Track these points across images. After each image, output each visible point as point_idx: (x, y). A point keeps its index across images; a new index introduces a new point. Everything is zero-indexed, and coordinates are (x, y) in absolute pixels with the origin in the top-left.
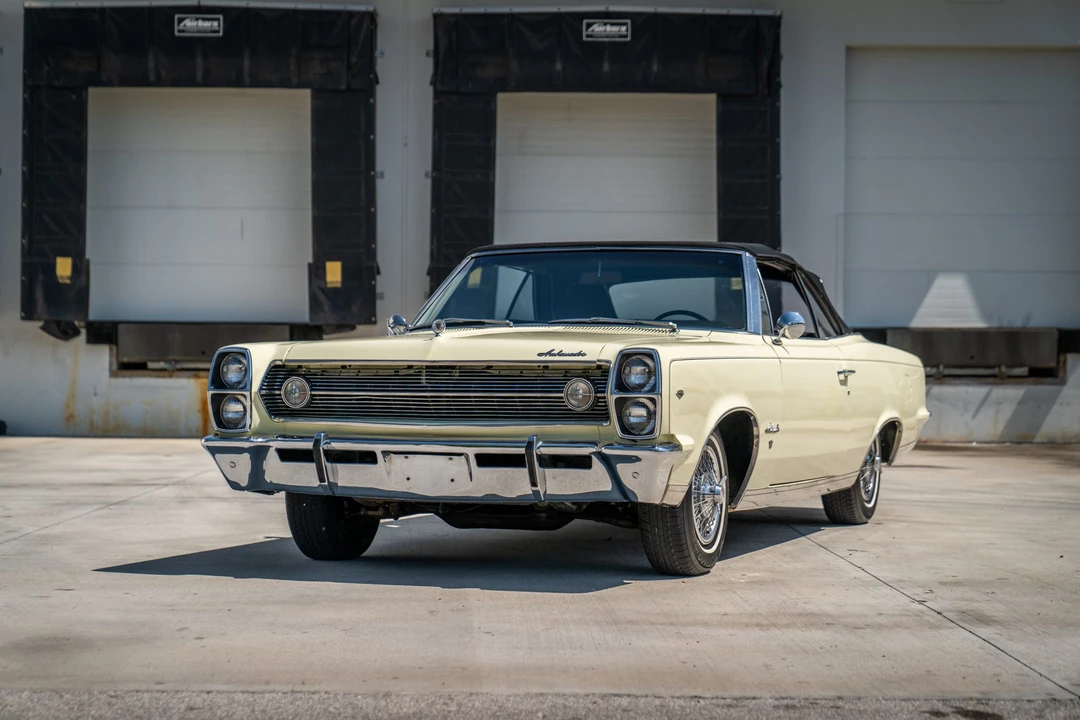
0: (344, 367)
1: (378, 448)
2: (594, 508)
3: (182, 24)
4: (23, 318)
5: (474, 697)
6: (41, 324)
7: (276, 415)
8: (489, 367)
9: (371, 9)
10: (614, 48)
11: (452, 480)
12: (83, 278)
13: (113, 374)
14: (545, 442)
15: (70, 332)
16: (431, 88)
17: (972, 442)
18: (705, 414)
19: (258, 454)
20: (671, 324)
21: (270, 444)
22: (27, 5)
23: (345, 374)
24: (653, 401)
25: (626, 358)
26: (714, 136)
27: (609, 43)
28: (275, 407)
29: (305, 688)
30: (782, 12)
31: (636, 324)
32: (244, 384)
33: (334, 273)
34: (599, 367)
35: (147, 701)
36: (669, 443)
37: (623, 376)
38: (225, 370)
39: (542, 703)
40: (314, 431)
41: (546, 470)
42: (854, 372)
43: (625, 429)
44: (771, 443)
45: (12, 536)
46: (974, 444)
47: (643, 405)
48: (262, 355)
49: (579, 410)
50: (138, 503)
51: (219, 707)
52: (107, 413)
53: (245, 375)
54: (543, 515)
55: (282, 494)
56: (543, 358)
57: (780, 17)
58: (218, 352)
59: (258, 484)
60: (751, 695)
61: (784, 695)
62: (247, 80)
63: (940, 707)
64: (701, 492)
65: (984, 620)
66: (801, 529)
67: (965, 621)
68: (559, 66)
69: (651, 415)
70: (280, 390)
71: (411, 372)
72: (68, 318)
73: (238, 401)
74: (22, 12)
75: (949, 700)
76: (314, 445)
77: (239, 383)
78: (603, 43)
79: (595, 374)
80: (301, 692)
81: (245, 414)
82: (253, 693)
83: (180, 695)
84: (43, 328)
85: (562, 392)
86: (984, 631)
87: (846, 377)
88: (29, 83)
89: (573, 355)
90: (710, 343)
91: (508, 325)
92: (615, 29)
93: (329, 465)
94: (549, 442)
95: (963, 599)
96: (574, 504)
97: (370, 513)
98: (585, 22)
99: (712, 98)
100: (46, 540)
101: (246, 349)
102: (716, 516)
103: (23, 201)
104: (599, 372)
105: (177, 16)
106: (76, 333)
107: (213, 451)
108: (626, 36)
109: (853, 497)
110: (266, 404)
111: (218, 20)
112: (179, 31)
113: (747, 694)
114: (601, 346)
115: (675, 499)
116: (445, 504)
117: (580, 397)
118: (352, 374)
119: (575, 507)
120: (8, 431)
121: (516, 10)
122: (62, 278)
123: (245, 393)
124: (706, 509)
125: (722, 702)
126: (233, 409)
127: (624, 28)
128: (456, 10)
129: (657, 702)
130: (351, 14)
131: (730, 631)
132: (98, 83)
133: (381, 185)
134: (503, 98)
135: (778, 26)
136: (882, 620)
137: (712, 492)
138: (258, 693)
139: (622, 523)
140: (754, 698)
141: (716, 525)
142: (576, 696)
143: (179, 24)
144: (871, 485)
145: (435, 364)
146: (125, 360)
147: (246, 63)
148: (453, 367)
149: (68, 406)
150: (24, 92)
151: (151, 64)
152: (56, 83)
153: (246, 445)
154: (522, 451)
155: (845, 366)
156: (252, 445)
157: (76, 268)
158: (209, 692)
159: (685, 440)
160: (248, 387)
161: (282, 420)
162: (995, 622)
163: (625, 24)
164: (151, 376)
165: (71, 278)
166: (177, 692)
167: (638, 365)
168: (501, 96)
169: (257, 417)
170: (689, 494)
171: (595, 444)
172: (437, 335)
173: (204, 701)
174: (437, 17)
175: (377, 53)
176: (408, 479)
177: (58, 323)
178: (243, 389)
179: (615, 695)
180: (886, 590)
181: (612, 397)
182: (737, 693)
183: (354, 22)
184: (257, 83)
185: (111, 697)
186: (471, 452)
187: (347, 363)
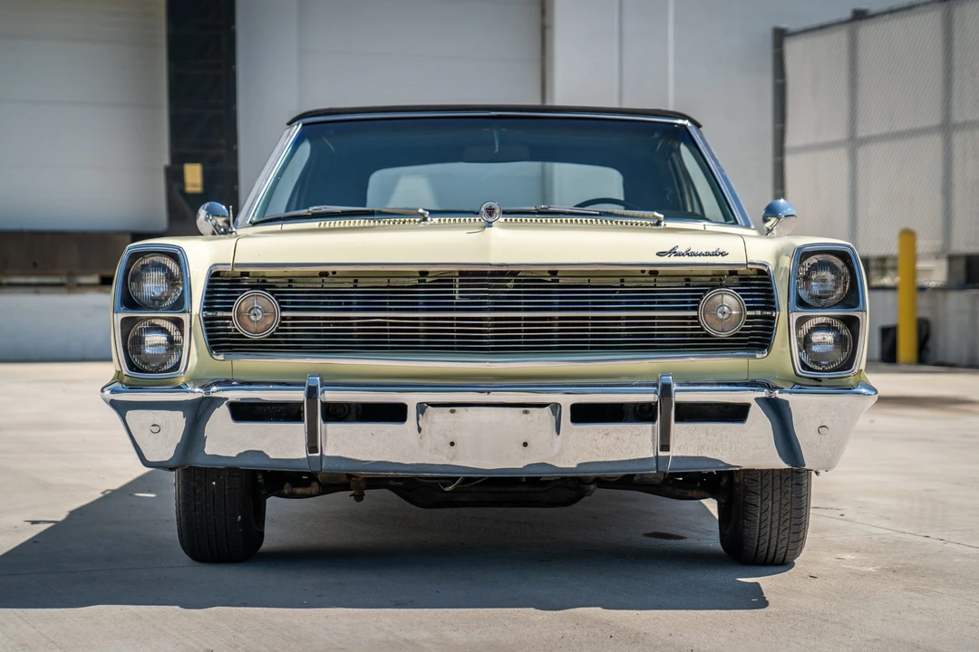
0: (324, 274)
1: (411, 399)
7: (221, 350)
11: (525, 444)
14: (681, 384)
20: (657, 215)
21: (219, 395)
23: (329, 284)
25: (804, 258)
28: (221, 340)
37: (798, 286)
38: (141, 280)
40: (304, 375)
43: (802, 363)
48: (201, 255)
49: (722, 334)
56: (665, 259)
58: (126, 252)
59: (192, 458)
69: (843, 341)
70: (230, 310)
85: (695, 309)
101: (179, 248)
107: (121, 408)
110: (208, 332)
117: (726, 316)
118: (345, 285)
123: (181, 316)
145: (504, 269)
153: (177, 397)
156: (186, 397)
160: (186, 306)
161: (230, 356)
169: (195, 353)
172: (489, 225)
176: (452, 444)
181: (791, 316)
186: (566, 400)
187: (330, 269)
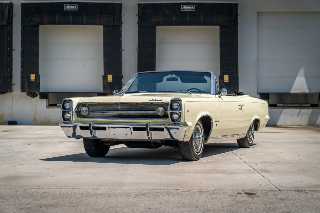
0: (98, 104)
1: (106, 126)
2: (166, 142)
3: (66, 7)
4: (21, 92)
5: (119, 190)
6: (26, 93)
7: (79, 117)
8: (137, 104)
9: (120, 2)
10: (190, 13)
11: (127, 135)
12: (38, 80)
13: (47, 107)
14: (151, 124)
15: (35, 95)
16: (137, 25)
17: (294, 126)
18: (196, 117)
19: (75, 127)
20: (190, 92)
21: (78, 125)
22: (22, 2)
23: (98, 106)
24: (180, 113)
25: (173, 101)
26: (219, 38)
27: (188, 11)
28: (79, 115)
29: (76, 188)
30: (238, 2)
31: (180, 92)
32: (70, 108)
33: (110, 78)
34: (166, 104)
35: (34, 191)
36: (185, 124)
37: (172, 106)
38: (66, 105)
39: (137, 191)
40: (89, 121)
41: (152, 132)
42: (244, 105)
43: (173, 120)
44: (217, 125)
45: (10, 151)
46: (295, 126)
47: (178, 114)
48: (76, 101)
49: (160, 115)
50: (48, 143)
51: (52, 192)
52: (46, 119)
53: (71, 106)
54: (153, 144)
55: (82, 139)
56: (151, 101)
57: (238, 4)
58: (63, 100)
59: (74, 136)
60: (192, 189)
61: (201, 189)
62: (84, 23)
63: (241, 192)
64: (196, 138)
65: (266, 171)
66: (231, 149)
67: (261, 172)
68: (174, 18)
69: (180, 116)
70: (80, 110)
71: (116, 105)
72: (34, 91)
73: (69, 113)
74: (21, 4)
75: (244, 190)
76: (89, 125)
77: (69, 108)
78: (187, 11)
79: (165, 105)
80: (74, 189)
81: (71, 117)
82: (62, 189)
83: (43, 189)
84: (27, 94)
85: (156, 110)
86: (264, 174)
87: (241, 107)
88: (23, 24)
89: (159, 100)
90: (201, 97)
91: (145, 92)
92: (190, 7)
93: (93, 131)
94: (152, 124)
95: (264, 166)
96: (160, 141)
97: (107, 144)
98: (181, 5)
99: (218, 27)
100: (20, 152)
101: (71, 99)
102: (201, 144)
103: (21, 58)
104: (166, 105)
105: (64, 5)
106: (37, 96)
107: (62, 127)
108: (193, 10)
109: (245, 140)
110: (77, 114)
111: (76, 6)
112: (65, 9)
113: (191, 189)
114: (166, 98)
115: (187, 139)
116: (125, 141)
117: (161, 112)
118: (100, 106)
119: (161, 142)
120: (17, 124)
121: (162, 2)
122: (32, 80)
123: (71, 111)
124: (197, 143)
125: (184, 191)
126: (67, 116)
127: (193, 7)
128: (144, 3)
129: (167, 191)
130: (114, 4)
131: (196, 174)
132: (42, 24)
133: (123, 53)
134: (158, 28)
135: (237, 6)
136: (239, 172)
137: (199, 138)
138: (63, 189)
139: (174, 146)
140: (193, 190)
141: (200, 147)
142: (146, 189)
143: (65, 7)
144: (251, 137)
145: (122, 103)
146: (51, 103)
147: (84, 18)
148: (127, 104)
149: (34, 116)
150: (21, 27)
151: (57, 18)
152: (30, 24)
153: (71, 125)
154: (145, 127)
155: (241, 104)
156: (73, 125)
157: (36, 77)
158: (50, 189)
159: (189, 123)
160: (72, 110)
161: (81, 118)
162: (269, 172)
163: (193, 6)
164: (58, 108)
165: (35, 80)
166: (42, 188)
167: (176, 103)
168: (157, 27)
169: (74, 118)
170: (192, 138)
171: (165, 124)
172: (123, 95)
173: (49, 190)
174: (139, 5)
175: (122, 15)
176: (115, 134)
177: (31, 93)
178: (70, 110)
179: (157, 189)
180: (245, 164)
181: (169, 112)
182: (189, 189)
183: (115, 6)
184: (88, 23)
185: (25, 190)
186: (131, 127)
187: (99, 103)
